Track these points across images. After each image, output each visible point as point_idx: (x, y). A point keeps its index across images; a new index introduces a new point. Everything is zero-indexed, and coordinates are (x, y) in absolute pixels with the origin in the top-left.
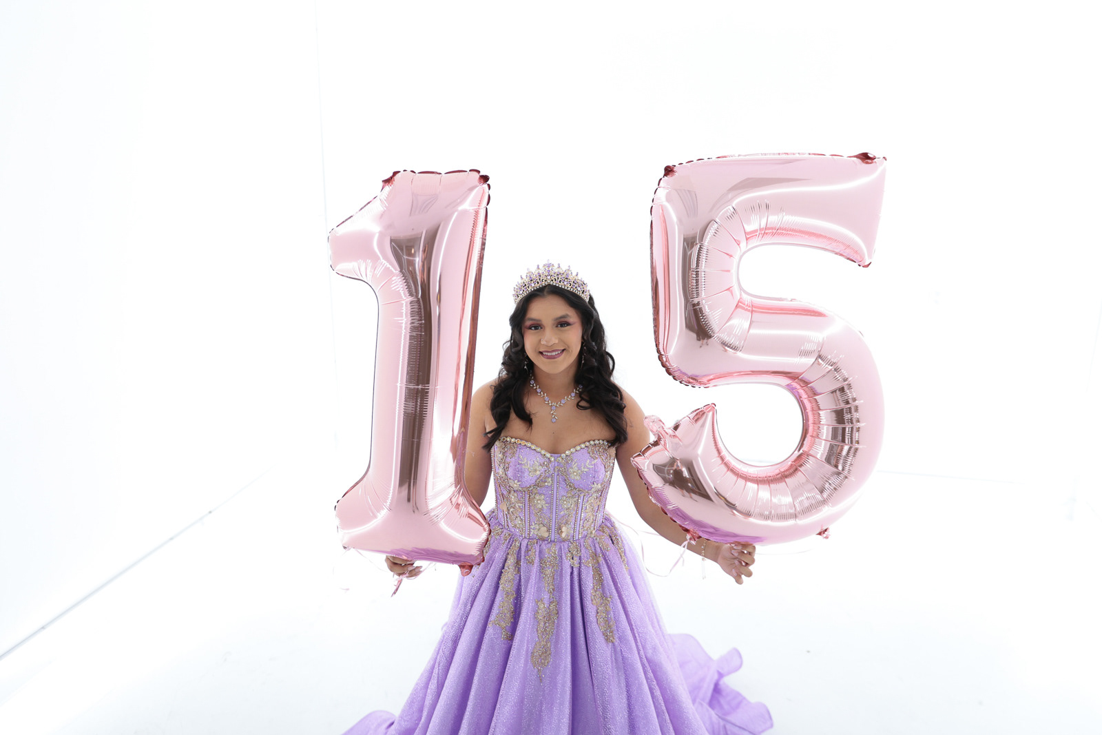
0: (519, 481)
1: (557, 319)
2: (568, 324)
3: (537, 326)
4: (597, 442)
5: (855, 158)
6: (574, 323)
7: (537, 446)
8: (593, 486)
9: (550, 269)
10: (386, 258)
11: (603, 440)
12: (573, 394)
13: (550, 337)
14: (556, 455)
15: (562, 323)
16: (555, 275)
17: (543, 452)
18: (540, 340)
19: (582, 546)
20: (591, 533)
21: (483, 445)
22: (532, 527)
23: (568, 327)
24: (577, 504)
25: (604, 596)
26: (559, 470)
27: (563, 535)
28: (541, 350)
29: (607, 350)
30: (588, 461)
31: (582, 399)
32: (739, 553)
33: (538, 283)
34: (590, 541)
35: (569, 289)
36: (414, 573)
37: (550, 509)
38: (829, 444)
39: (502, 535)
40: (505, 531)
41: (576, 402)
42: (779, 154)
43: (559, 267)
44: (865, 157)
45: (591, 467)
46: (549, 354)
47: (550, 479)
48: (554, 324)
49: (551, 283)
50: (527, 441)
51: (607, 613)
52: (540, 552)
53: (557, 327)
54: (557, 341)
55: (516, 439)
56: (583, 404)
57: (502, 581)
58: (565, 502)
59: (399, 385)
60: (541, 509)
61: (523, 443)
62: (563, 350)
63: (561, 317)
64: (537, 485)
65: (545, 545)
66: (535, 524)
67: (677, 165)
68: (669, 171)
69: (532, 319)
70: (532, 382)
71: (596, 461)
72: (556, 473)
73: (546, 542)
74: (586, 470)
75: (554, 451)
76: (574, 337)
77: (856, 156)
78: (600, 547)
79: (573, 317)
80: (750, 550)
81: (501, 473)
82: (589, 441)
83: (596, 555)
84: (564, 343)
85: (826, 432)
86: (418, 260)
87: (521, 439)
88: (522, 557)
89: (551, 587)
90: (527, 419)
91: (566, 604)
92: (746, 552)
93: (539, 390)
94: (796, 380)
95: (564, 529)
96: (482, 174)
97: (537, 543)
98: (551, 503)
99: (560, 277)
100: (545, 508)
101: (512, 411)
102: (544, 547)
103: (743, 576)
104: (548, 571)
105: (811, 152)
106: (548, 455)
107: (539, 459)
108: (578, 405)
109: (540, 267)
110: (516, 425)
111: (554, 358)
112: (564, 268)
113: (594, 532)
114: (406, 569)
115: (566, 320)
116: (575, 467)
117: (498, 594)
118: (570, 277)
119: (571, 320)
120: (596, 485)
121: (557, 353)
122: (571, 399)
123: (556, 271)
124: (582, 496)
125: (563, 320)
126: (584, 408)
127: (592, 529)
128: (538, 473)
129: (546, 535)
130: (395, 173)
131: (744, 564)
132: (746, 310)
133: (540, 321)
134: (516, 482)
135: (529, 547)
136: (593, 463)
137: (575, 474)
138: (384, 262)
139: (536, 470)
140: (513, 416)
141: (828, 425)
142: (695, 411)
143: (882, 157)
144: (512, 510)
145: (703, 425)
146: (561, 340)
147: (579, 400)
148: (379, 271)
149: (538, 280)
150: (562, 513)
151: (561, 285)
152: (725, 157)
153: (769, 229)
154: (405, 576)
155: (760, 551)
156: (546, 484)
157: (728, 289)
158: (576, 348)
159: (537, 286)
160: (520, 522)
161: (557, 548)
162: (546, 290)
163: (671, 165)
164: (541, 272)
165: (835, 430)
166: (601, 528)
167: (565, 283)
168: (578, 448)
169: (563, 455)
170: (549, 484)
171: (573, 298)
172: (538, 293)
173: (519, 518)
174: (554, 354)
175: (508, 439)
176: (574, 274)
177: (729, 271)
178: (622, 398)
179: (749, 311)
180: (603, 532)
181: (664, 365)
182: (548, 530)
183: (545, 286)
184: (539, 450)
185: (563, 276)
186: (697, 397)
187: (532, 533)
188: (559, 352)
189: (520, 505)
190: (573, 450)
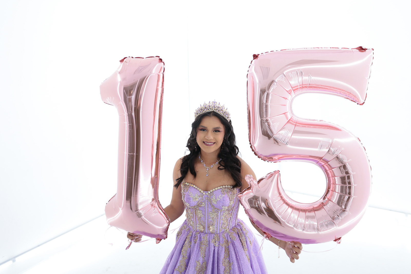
0: (188, 203)
1: (215, 128)
2: (219, 131)
3: (204, 129)
4: (227, 186)
5: (356, 49)
6: (222, 132)
7: (198, 187)
8: (223, 207)
9: (215, 104)
11: (230, 186)
12: (217, 163)
13: (210, 136)
14: (206, 192)
15: (216, 130)
16: (217, 107)
17: (200, 190)
18: (205, 136)
19: (221, 236)
20: (227, 231)
21: (174, 185)
22: (197, 226)
23: (219, 133)
24: (217, 216)
25: (229, 262)
26: (207, 199)
27: (211, 230)
28: (204, 141)
29: (236, 145)
30: (220, 195)
31: (221, 165)
32: (292, 246)
33: (208, 109)
34: (225, 235)
35: (222, 115)
36: (138, 240)
37: (205, 217)
38: (339, 194)
39: (186, 229)
40: (188, 227)
41: (218, 166)
42: (314, 48)
43: (219, 104)
44: (361, 49)
45: (221, 198)
46: (208, 143)
47: (204, 203)
48: (212, 130)
49: (215, 111)
50: (194, 185)
51: (230, 270)
52: (200, 238)
53: (214, 131)
54: (213, 138)
55: (189, 183)
56: (221, 167)
57: (183, 250)
58: (211, 215)
59: (125, 153)
60: (201, 217)
61: (192, 185)
62: (214, 143)
64: (198, 206)
65: (203, 235)
66: (198, 224)
67: (260, 54)
68: (255, 57)
69: (203, 126)
70: (199, 157)
71: (224, 195)
72: (206, 200)
73: (203, 233)
74: (219, 199)
75: (206, 190)
77: (357, 49)
78: (230, 238)
79: (222, 128)
80: (298, 246)
82: (223, 186)
83: (228, 241)
84: (216, 140)
85: (338, 188)
86: (133, 97)
87: (191, 184)
88: (192, 240)
89: (204, 255)
90: (194, 174)
91: (210, 264)
92: (296, 246)
93: (202, 161)
94: (321, 160)
95: (211, 227)
96: (160, 58)
97: (199, 234)
98: (205, 215)
99: (219, 109)
100: (202, 217)
101: (189, 170)
102: (202, 235)
103: (295, 259)
104: (203, 247)
105: (331, 47)
106: (202, 192)
107: (199, 194)
108: (219, 168)
109: (211, 102)
110: (190, 176)
111: (210, 146)
112: (221, 105)
113: (228, 230)
114: (133, 237)
115: (218, 129)
116: (214, 197)
117: (180, 256)
118: (223, 110)
120: (224, 207)
121: (211, 144)
122: (216, 165)
123: (218, 106)
124: (219, 212)
125: (217, 129)
126: (221, 169)
127: (228, 228)
128: (197, 200)
129: (203, 230)
130: (125, 58)
131: (294, 252)
132: (293, 124)
133: (207, 128)
134: (187, 203)
135: (196, 235)
136: (223, 196)
137: (214, 201)
139: (196, 198)
140: (189, 173)
141: (339, 185)
142: (269, 174)
143: (371, 49)
144: (189, 217)
145: (272, 181)
146: (215, 138)
147: (220, 165)
149: (209, 109)
150: (210, 220)
151: (219, 112)
152: (286, 50)
153: (304, 85)
154: (133, 241)
155: (304, 246)
156: (202, 205)
157: (284, 113)
159: (208, 111)
160: (192, 223)
161: (208, 237)
163: (256, 54)
164: (210, 105)
165: (342, 188)
166: (233, 229)
167: (221, 112)
168: (216, 189)
169: (209, 192)
170: (204, 206)
171: (223, 119)
172: (208, 114)
173: (192, 221)
174: (210, 144)
177: (285, 105)
178: (240, 166)
179: (294, 124)
180: (234, 231)
181: (253, 150)
182: (204, 228)
183: (212, 112)
184: (198, 189)
185: (221, 109)
186: (270, 167)
187: (197, 229)
188: (212, 143)
189: (192, 215)
190: (214, 190)
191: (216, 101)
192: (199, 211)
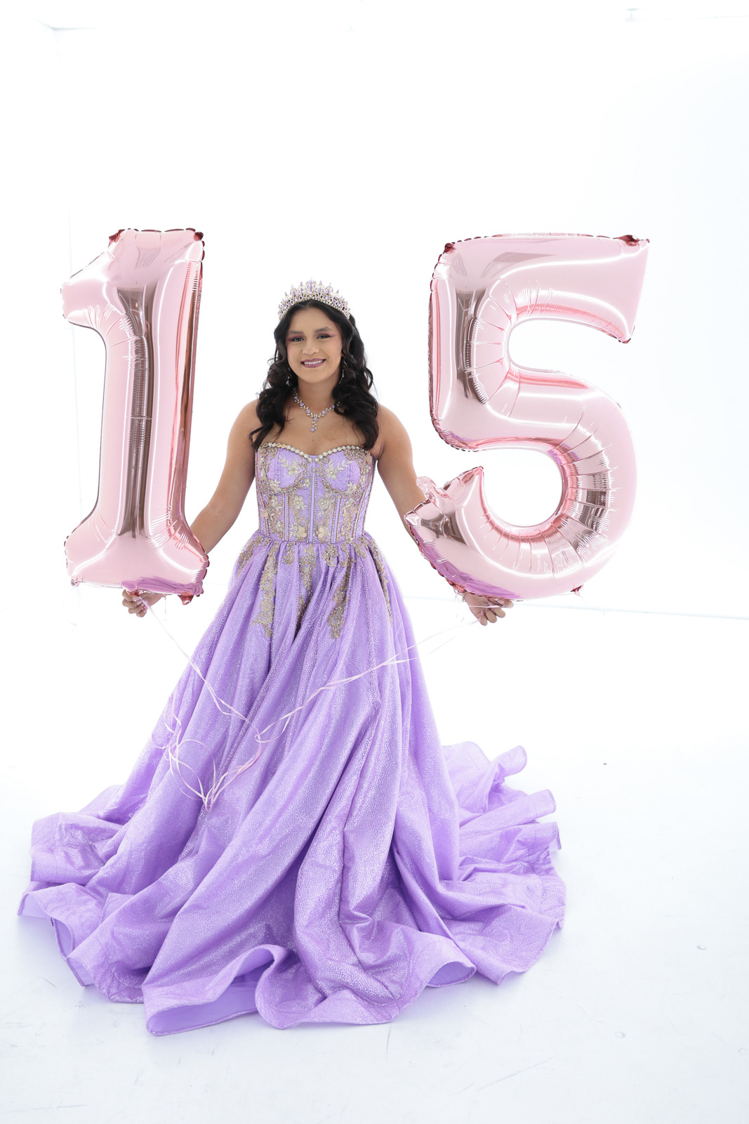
1: (317, 331)
2: (327, 336)
3: (298, 338)
4: (353, 448)
6: (333, 336)
7: (296, 448)
8: (348, 485)
9: (312, 285)
10: (113, 302)
11: (360, 447)
13: (311, 347)
14: (314, 456)
15: (322, 335)
17: (302, 453)
18: (302, 351)
19: (339, 548)
20: (349, 539)
22: (291, 529)
23: (328, 339)
24: (334, 505)
26: (316, 472)
27: (321, 536)
28: (302, 360)
30: (344, 461)
33: (301, 297)
34: (347, 546)
35: (329, 304)
37: (309, 510)
43: (321, 284)
45: (347, 467)
46: (310, 363)
47: (308, 480)
48: (315, 336)
49: (314, 298)
50: (286, 444)
53: (318, 338)
54: (317, 352)
55: (277, 443)
57: (262, 581)
58: (322, 504)
60: (300, 510)
61: (284, 446)
62: (324, 360)
63: (321, 330)
64: (296, 486)
65: (304, 546)
66: (294, 526)
69: (295, 332)
70: (296, 397)
71: (351, 462)
72: (314, 474)
73: (304, 543)
74: (341, 469)
75: (313, 453)
76: (334, 348)
79: (332, 328)
81: (262, 475)
82: (346, 446)
84: (325, 354)
87: (281, 443)
88: (280, 560)
93: (302, 404)
95: (321, 529)
97: (296, 544)
98: (309, 505)
99: (321, 293)
100: (304, 509)
102: (302, 548)
104: (307, 570)
106: (306, 456)
107: (299, 461)
109: (304, 284)
111: (316, 367)
112: (325, 285)
113: (352, 539)
115: (325, 332)
116: (331, 467)
117: (259, 594)
118: (331, 294)
119: (330, 333)
120: (351, 485)
121: (317, 362)
123: (319, 288)
124: (339, 497)
125: (323, 332)
128: (297, 473)
129: (304, 536)
133: (302, 333)
134: (276, 481)
135: (288, 548)
136: (348, 463)
137: (331, 473)
138: (112, 306)
139: (294, 470)
144: (272, 514)
146: (321, 350)
148: (107, 314)
149: (301, 295)
150: (320, 514)
151: (322, 300)
156: (305, 485)
158: (336, 360)
159: (300, 300)
160: (279, 526)
161: (315, 549)
162: (308, 303)
164: (303, 288)
167: (326, 298)
168: (335, 451)
169: (321, 457)
170: (308, 486)
171: (333, 311)
173: (279, 522)
174: (314, 363)
175: (270, 444)
176: (335, 291)
182: (306, 531)
183: (308, 301)
184: (297, 451)
185: (325, 292)
187: (291, 535)
188: (320, 362)
189: (281, 508)
190: (330, 452)
191: (314, 279)
192: (296, 499)
